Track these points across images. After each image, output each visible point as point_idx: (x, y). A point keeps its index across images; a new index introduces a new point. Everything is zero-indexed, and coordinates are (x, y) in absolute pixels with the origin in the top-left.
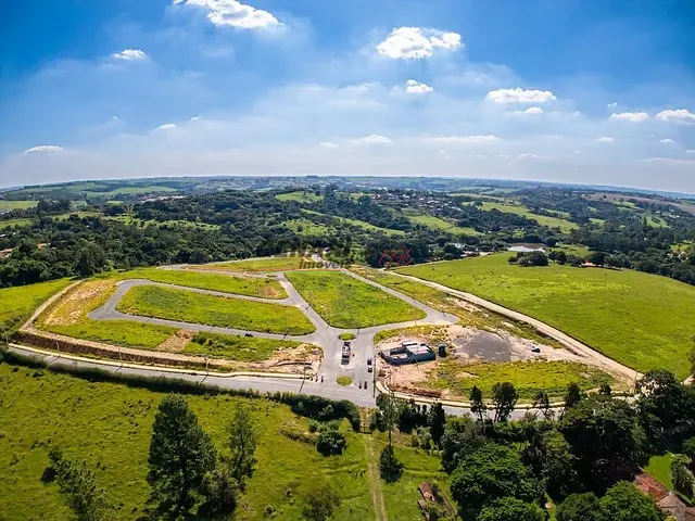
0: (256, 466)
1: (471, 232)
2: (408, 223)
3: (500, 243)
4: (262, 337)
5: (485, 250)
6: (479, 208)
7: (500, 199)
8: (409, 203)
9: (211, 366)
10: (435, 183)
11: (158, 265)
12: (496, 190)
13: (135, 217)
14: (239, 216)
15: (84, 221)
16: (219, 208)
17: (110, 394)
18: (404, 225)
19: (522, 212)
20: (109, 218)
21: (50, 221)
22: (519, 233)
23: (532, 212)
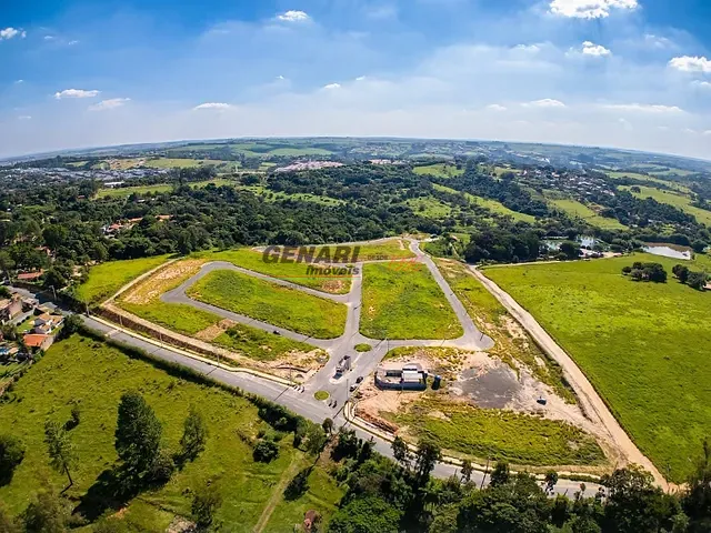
0: (200, 454)
1: (612, 225)
2: (545, 208)
3: (637, 242)
4: (286, 335)
5: (615, 249)
6: (634, 194)
7: (667, 183)
8: (556, 183)
9: (226, 359)
10: (608, 156)
11: (255, 245)
12: (672, 170)
13: (267, 188)
14: (366, 192)
15: (220, 190)
16: (348, 182)
17: (138, 371)
18: (539, 210)
19: (682, 204)
20: (244, 187)
21: (188, 189)
22: (669, 230)
23: (695, 205)
